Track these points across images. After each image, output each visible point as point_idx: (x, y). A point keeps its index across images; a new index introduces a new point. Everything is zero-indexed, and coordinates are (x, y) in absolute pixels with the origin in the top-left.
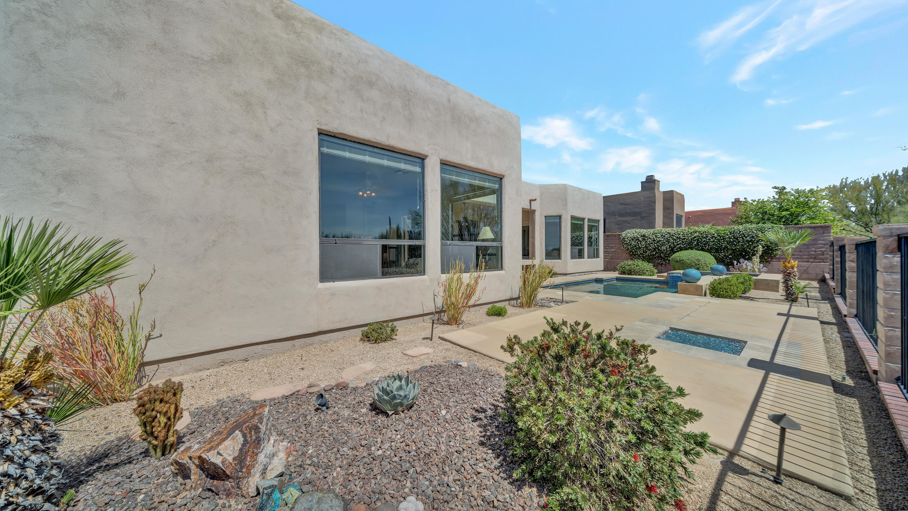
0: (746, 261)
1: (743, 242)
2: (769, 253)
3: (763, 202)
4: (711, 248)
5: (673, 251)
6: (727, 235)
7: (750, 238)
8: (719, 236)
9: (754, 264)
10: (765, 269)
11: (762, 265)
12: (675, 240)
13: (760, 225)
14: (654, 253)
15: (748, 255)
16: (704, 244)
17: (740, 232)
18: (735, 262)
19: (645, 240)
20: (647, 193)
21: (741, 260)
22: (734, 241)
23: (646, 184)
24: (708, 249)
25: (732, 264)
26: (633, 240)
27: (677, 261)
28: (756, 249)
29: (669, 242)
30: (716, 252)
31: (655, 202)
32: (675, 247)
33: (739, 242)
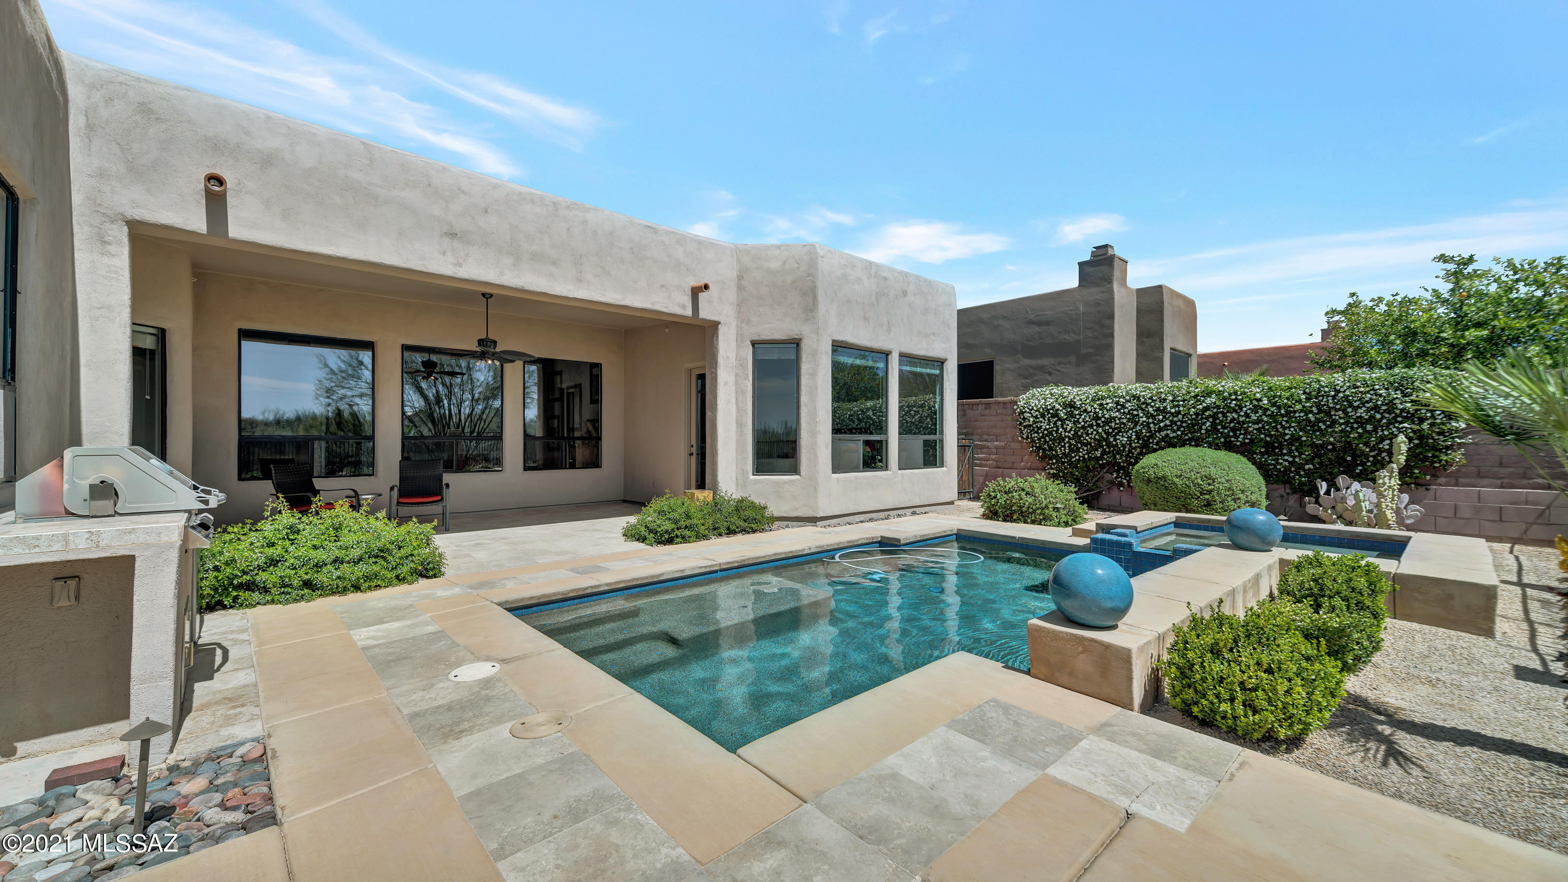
0: (1356, 486)
1: (1346, 423)
2: (1426, 457)
3: (1407, 302)
4: (1252, 441)
5: (1146, 448)
6: (1300, 402)
7: (1368, 410)
8: (1274, 404)
9: (1380, 495)
10: (1415, 511)
11: (1405, 497)
12: (1153, 416)
13: (1396, 370)
14: (1098, 454)
15: (1363, 464)
16: (1233, 430)
17: (1338, 392)
18: (1323, 487)
19: (1073, 416)
20: (1094, 293)
21: (1341, 480)
22: (1320, 420)
23: (1091, 269)
24: (1243, 444)
25: (1313, 491)
26: (1043, 416)
27: (1149, 481)
28: (1385, 445)
29: (1136, 423)
30: (1267, 453)
31: (1111, 317)
32: (1152, 436)
33: (1334, 423)
